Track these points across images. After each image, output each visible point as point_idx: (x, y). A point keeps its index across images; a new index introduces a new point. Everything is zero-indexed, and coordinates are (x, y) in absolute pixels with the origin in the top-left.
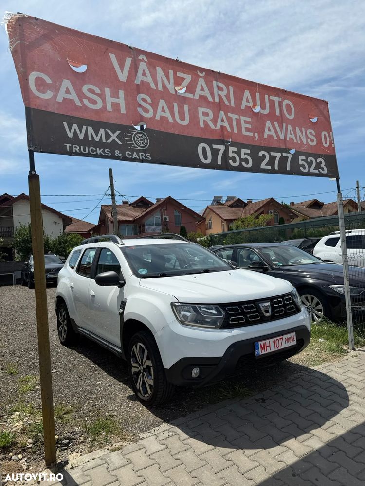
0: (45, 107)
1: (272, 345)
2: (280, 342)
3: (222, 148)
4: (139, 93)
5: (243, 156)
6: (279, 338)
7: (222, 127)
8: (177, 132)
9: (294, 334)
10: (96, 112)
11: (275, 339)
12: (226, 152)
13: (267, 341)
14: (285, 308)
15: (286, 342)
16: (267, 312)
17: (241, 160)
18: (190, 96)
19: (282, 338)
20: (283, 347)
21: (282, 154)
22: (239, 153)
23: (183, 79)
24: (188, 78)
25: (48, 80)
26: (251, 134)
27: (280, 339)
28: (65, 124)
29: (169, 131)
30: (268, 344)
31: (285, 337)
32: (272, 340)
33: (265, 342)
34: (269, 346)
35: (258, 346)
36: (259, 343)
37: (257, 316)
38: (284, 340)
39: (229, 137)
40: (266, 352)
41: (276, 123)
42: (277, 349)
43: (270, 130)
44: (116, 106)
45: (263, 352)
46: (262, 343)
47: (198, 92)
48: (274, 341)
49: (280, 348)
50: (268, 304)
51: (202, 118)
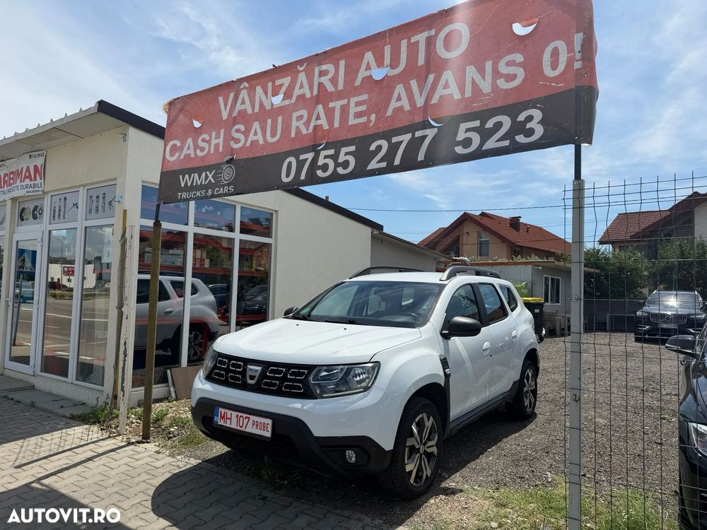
0: (172, 168)
1: (234, 419)
2: (246, 421)
3: (310, 156)
4: (234, 125)
5: (341, 160)
6: (244, 415)
7: (316, 127)
8: (265, 154)
9: (270, 421)
10: (202, 158)
11: (240, 414)
12: (315, 160)
13: (229, 412)
14: (282, 383)
15: (255, 426)
16: (252, 378)
17: (337, 165)
18: (287, 102)
19: (249, 418)
20: (247, 430)
21: (413, 135)
22: (335, 157)
23: (281, 85)
24: (286, 81)
25: (178, 143)
26: (364, 119)
27: (246, 417)
28: (181, 177)
29: (258, 155)
30: (229, 416)
31: (253, 418)
32: (235, 414)
33: (226, 411)
34: (230, 419)
35: (218, 413)
36: (220, 409)
37: (238, 379)
38: (251, 422)
39: (323, 137)
40: (225, 425)
41: (414, 83)
42: (238, 428)
43: (399, 101)
44: (217, 146)
45: (221, 423)
46: (222, 410)
47: (297, 92)
48: (237, 416)
49: (243, 429)
50: (259, 368)
51: (294, 124)
